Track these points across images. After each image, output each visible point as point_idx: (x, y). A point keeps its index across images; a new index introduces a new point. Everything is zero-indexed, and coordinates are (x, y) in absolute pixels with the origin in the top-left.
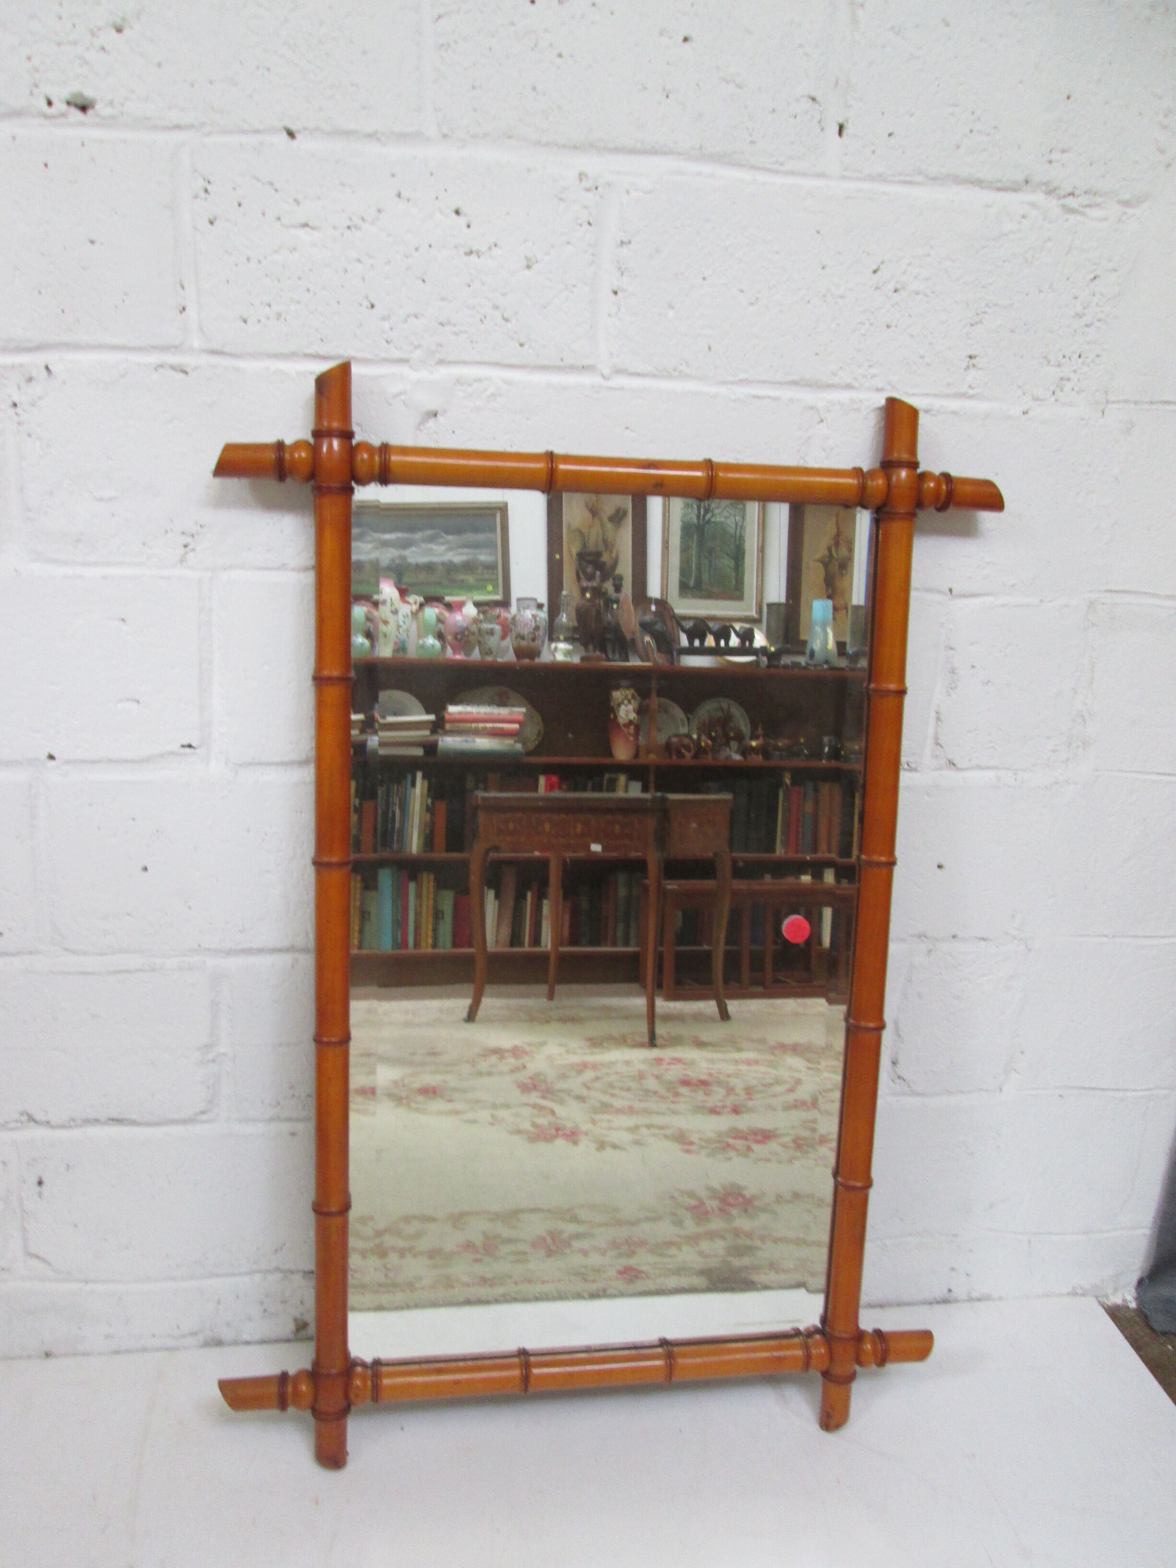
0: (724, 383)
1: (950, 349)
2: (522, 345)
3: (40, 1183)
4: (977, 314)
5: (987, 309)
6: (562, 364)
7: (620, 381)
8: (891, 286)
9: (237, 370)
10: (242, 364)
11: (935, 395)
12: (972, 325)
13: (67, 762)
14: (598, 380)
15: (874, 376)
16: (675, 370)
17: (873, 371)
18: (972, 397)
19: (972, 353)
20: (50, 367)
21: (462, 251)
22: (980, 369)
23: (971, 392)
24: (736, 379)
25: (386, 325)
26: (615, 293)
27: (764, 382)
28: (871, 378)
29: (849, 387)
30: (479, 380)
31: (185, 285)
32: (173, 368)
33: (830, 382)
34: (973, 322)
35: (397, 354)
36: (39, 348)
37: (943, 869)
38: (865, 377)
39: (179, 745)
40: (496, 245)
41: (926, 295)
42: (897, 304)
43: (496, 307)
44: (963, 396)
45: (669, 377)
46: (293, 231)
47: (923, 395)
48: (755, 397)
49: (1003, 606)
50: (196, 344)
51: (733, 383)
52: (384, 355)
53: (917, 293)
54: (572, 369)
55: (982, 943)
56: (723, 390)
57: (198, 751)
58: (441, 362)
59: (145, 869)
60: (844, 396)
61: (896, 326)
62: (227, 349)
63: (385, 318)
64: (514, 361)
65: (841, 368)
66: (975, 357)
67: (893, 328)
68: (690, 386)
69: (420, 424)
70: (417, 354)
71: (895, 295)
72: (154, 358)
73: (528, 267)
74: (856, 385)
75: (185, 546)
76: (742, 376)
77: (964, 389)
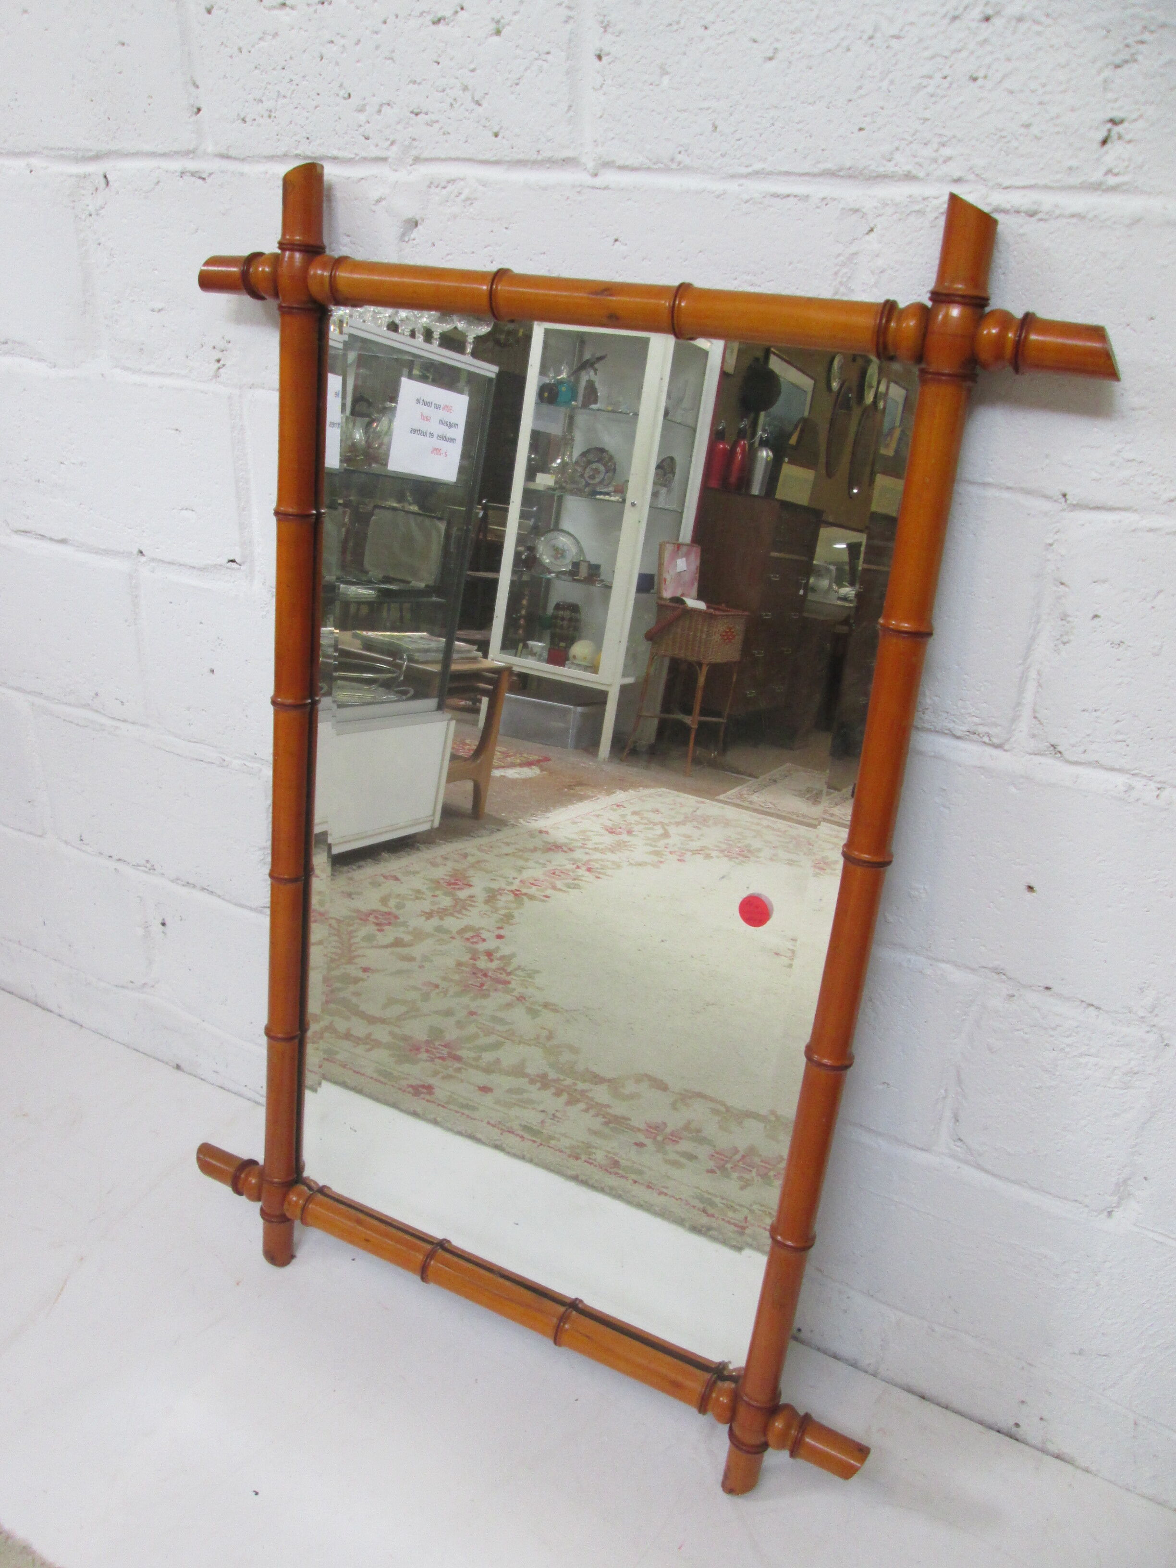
0: (733, 176)
1: (1073, 110)
2: (496, 135)
3: (163, 924)
4: (1127, 46)
5: (1146, 36)
6: (540, 158)
7: (610, 177)
8: (976, 13)
9: (242, 174)
10: (246, 168)
11: (1046, 187)
12: (1117, 67)
13: (153, 560)
14: (583, 178)
15: (949, 159)
16: (672, 160)
17: (946, 152)
18: (1114, 189)
19: (1117, 114)
20: (107, 176)
21: (429, 18)
22: (1130, 142)
23: (1112, 181)
24: (750, 170)
25: (362, 117)
26: (599, 57)
27: (787, 173)
28: (945, 162)
29: (909, 177)
30: (452, 181)
31: (198, 83)
32: (193, 174)
33: (881, 169)
34: (1118, 61)
35: (376, 152)
36: (97, 157)
37: (1034, 894)
38: (935, 161)
39: (227, 560)
40: (462, 9)
41: (1036, 22)
42: (986, 41)
43: (465, 88)
44: (1097, 187)
45: (667, 170)
46: (276, 12)
47: (1024, 187)
48: (776, 196)
49: (1151, 530)
50: (210, 149)
51: (747, 176)
52: (363, 154)
53: (1020, 20)
54: (551, 163)
55: (1091, 1011)
56: (732, 186)
57: (242, 568)
58: (417, 160)
59: (212, 671)
60: (900, 192)
61: (985, 77)
62: (232, 153)
63: (361, 109)
64: (488, 156)
65: (897, 149)
66: (1122, 122)
67: (980, 82)
68: (692, 182)
69: (403, 235)
70: (394, 151)
71: (984, 25)
72: (176, 165)
73: (498, 32)
74: (921, 174)
75: (218, 361)
76: (758, 166)
77: (1097, 176)
